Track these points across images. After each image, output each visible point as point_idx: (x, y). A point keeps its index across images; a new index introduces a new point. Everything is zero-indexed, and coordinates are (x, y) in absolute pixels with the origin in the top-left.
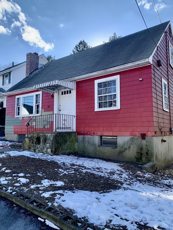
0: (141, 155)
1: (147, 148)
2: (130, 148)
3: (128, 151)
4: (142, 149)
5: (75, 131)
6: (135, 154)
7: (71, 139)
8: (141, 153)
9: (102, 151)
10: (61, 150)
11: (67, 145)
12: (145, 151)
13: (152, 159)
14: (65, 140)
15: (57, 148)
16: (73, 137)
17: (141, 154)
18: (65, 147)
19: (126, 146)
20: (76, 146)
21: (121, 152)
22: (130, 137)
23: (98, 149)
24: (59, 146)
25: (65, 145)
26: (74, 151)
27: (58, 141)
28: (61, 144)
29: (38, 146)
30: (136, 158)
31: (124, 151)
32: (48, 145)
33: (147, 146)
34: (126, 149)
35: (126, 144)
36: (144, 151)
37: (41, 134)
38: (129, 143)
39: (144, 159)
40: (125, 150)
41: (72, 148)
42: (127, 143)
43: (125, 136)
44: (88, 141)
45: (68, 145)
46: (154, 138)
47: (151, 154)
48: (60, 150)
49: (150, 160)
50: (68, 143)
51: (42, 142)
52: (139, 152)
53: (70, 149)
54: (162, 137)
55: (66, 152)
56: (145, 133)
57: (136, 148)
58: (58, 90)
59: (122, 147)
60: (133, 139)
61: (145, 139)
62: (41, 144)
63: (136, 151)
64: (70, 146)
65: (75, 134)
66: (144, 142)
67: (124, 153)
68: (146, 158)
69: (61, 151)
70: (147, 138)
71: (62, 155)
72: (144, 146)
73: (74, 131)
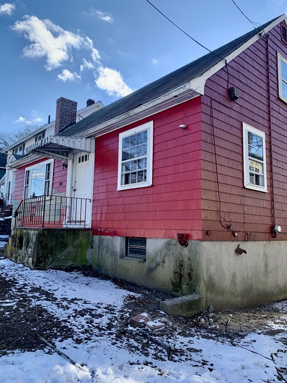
0: (181, 279)
1: (191, 265)
2: (164, 262)
3: (161, 269)
4: (182, 266)
5: (90, 227)
6: (172, 276)
7: (77, 242)
8: (180, 274)
9: (125, 265)
10: (52, 260)
11: (65, 252)
12: (186, 269)
13: (198, 289)
14: (63, 242)
15: (41, 257)
16: (82, 239)
17: (181, 276)
18: (61, 256)
19: (159, 259)
20: (90, 255)
21: (151, 270)
22: (166, 240)
23: (120, 261)
24: (47, 254)
25: (62, 251)
26: (84, 263)
27: (46, 244)
28: (52, 250)
29: (20, 251)
30: (173, 283)
31: (156, 268)
32: (30, 250)
33: (189, 259)
34: (158, 265)
35: (159, 255)
36: (186, 271)
37: (24, 231)
38: (163, 253)
39: (184, 287)
40: (156, 266)
41: (78, 259)
42: (161, 251)
43: (157, 238)
44: (107, 246)
45: (70, 253)
46: (204, 244)
47: (196, 276)
48: (50, 260)
49: (195, 291)
50: (70, 249)
51: (25, 245)
52: (177, 272)
53: (74, 260)
54: (238, 243)
55: (64, 266)
56: (188, 232)
57: (173, 262)
58: (74, 154)
59: (153, 260)
60: (169, 244)
61: (187, 246)
62: (23, 248)
63: (172, 270)
64: (75, 254)
65: (87, 232)
66: (185, 251)
67: (155, 272)
68: (187, 285)
69: (51, 263)
70: (190, 242)
71: (52, 270)
72: (186, 259)
73: (87, 227)
